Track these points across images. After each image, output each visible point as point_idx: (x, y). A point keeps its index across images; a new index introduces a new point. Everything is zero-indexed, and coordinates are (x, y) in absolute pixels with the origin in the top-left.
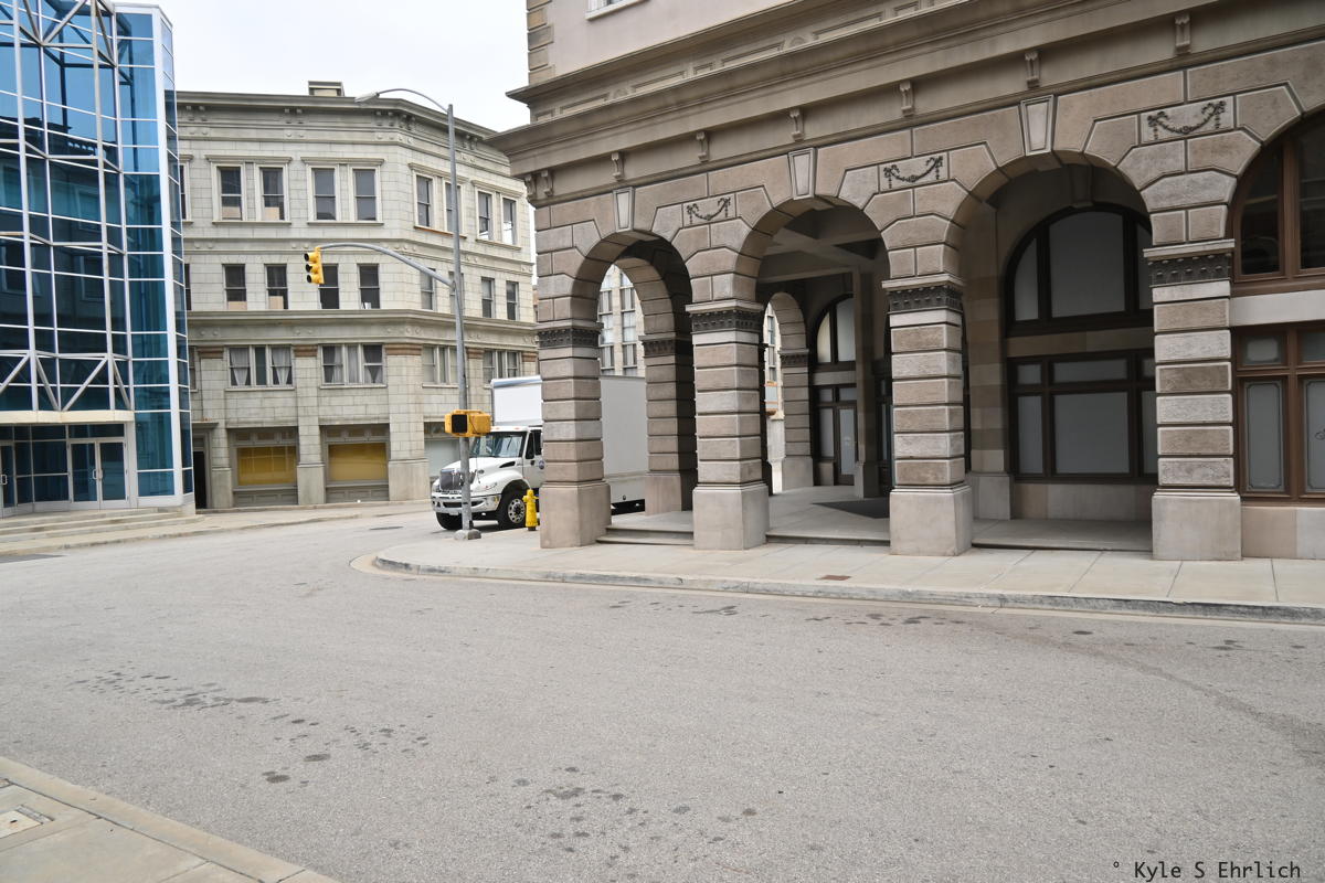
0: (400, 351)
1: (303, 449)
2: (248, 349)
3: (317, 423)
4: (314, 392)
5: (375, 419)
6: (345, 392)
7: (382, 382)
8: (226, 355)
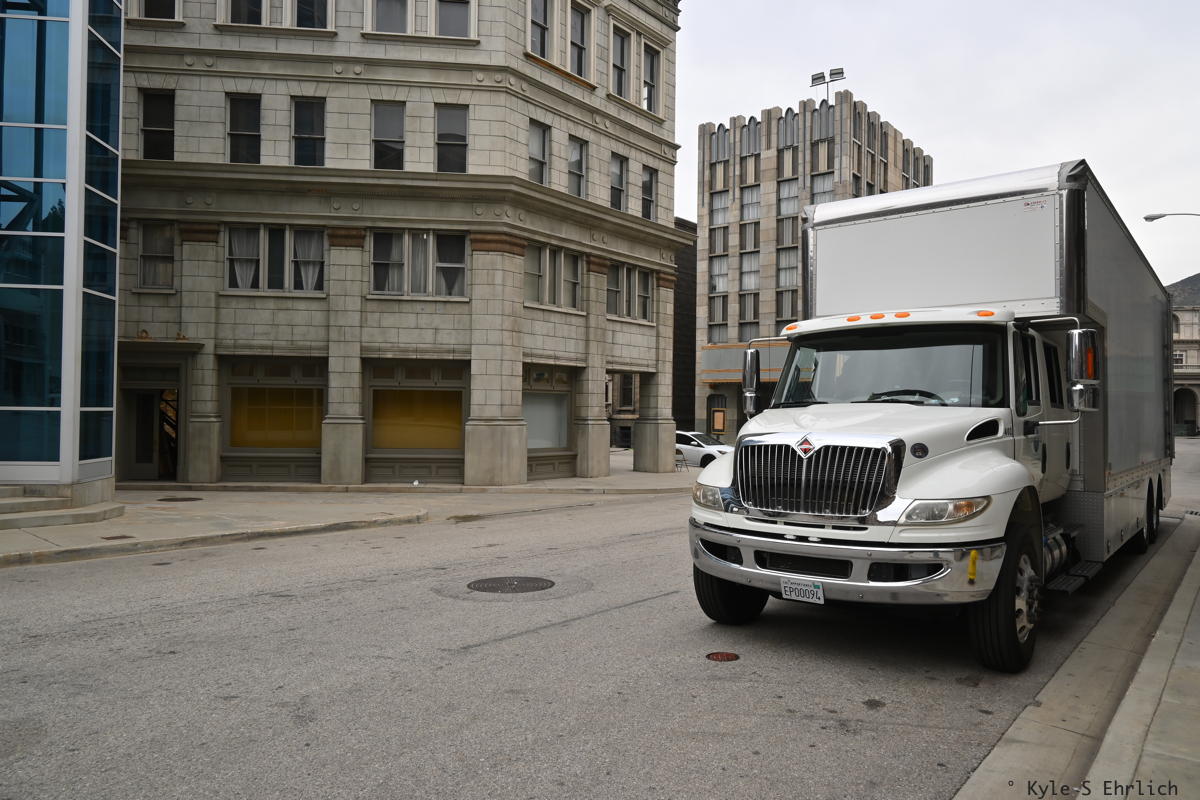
0: (493, 246)
1: (333, 395)
2: (258, 230)
3: (357, 352)
4: (355, 303)
5: (448, 352)
6: (406, 307)
7: (462, 294)
8: (224, 238)
